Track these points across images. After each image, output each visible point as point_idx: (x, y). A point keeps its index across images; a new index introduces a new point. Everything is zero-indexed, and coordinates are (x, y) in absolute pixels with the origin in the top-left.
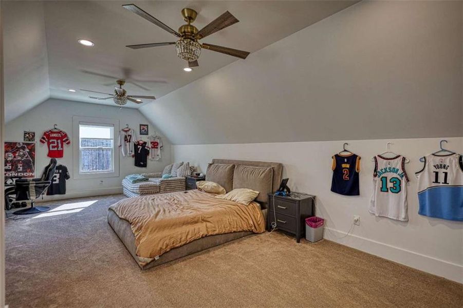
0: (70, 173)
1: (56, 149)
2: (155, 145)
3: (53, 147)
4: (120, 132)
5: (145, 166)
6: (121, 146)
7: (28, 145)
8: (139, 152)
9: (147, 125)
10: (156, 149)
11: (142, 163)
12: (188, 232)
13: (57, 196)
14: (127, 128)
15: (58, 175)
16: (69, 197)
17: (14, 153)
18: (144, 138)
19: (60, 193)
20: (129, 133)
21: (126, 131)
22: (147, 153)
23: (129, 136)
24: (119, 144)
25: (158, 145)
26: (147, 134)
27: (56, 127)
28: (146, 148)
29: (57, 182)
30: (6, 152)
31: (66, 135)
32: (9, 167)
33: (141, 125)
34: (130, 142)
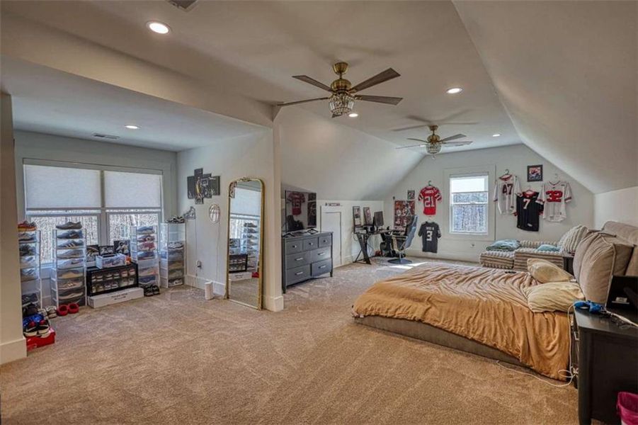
0: (441, 231)
1: (429, 206)
2: (555, 196)
3: (427, 204)
4: (496, 181)
5: (535, 228)
6: (497, 200)
7: (410, 202)
8: (525, 208)
9: (541, 166)
10: (557, 203)
11: (530, 225)
12: (400, 307)
13: (430, 254)
14: (507, 174)
15: (431, 232)
16: (440, 257)
17: (402, 210)
18: (535, 187)
19: (432, 251)
20: (510, 181)
21: (505, 179)
22: (540, 209)
23: (508, 185)
24: (494, 198)
25: (561, 195)
26: (541, 180)
27: (431, 183)
28: (537, 201)
29: (430, 240)
30: (396, 209)
31: (438, 191)
32: (398, 222)
33: (529, 167)
34: (510, 193)
